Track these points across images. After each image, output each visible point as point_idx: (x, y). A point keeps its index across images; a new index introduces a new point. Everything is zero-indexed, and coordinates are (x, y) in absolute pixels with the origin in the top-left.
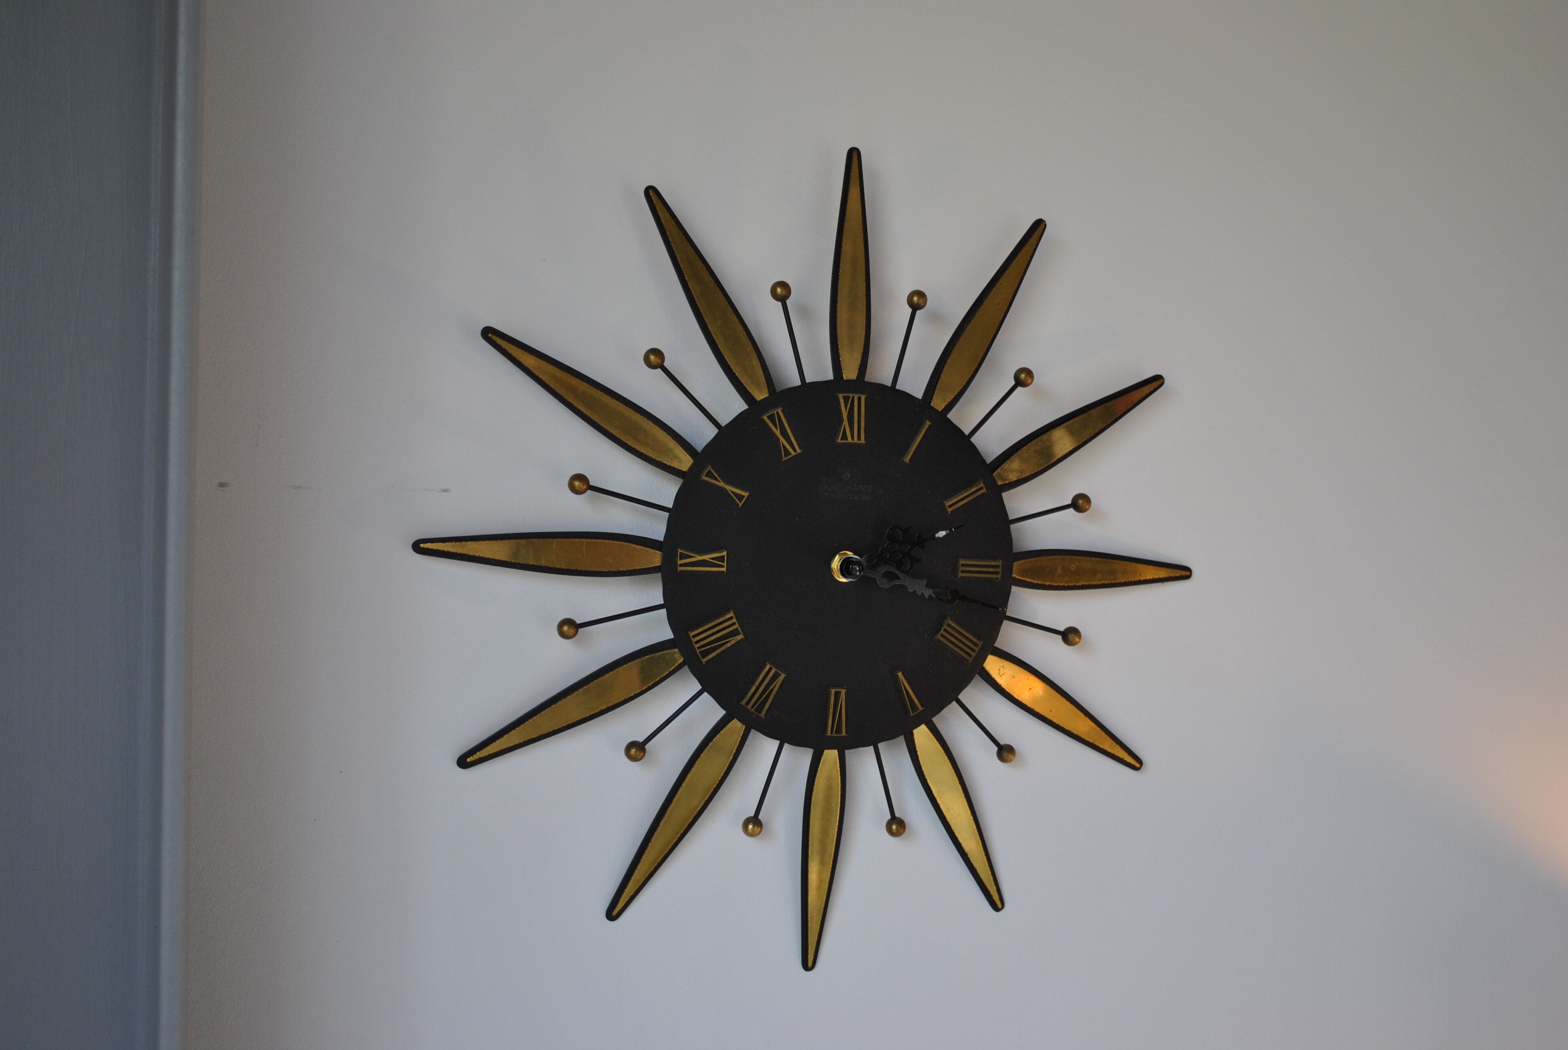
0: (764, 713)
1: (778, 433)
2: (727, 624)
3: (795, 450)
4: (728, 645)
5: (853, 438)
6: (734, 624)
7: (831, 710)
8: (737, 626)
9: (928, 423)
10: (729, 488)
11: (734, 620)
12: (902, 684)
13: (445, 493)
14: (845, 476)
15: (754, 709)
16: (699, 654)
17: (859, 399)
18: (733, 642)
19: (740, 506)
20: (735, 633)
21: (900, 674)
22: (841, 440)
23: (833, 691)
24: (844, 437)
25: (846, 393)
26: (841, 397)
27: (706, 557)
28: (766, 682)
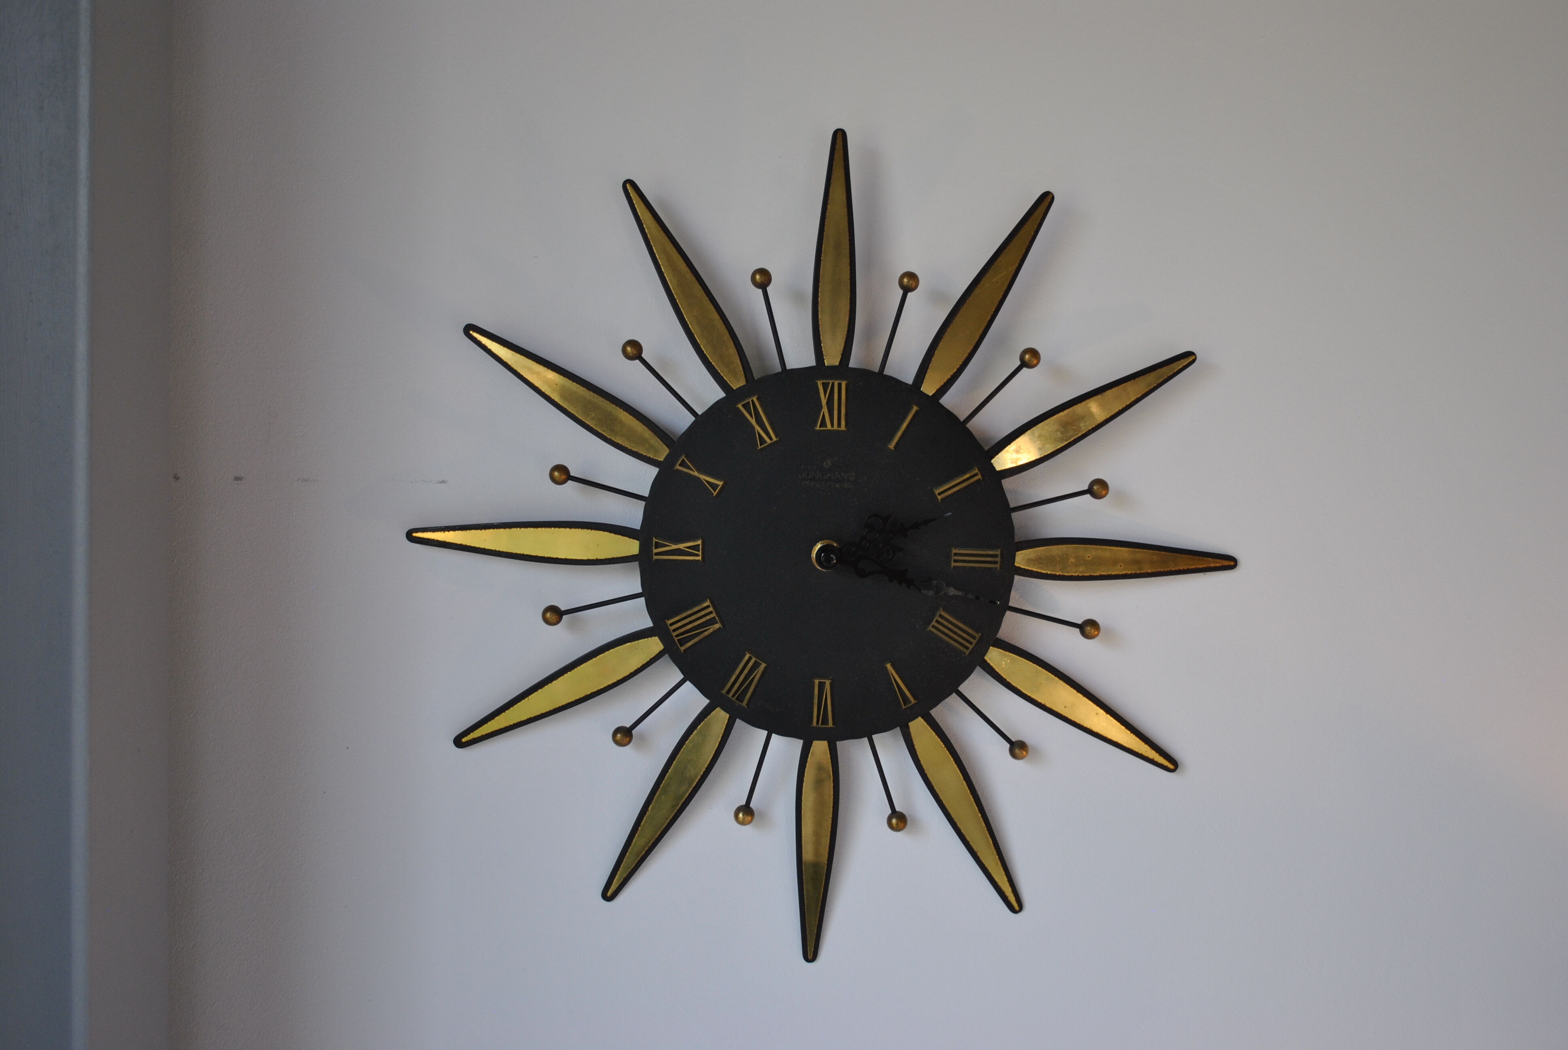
0: (745, 702)
1: (753, 421)
2: (703, 613)
3: (771, 438)
4: (706, 633)
5: (832, 425)
6: (711, 613)
7: (816, 701)
8: (714, 615)
9: (915, 408)
10: (702, 477)
11: (711, 609)
12: (891, 676)
13: (443, 485)
14: (825, 463)
15: (735, 697)
16: (677, 642)
17: (840, 385)
18: (711, 631)
19: (714, 495)
20: (712, 622)
21: (889, 666)
22: (820, 427)
23: (817, 682)
24: (823, 424)
25: (826, 379)
26: (820, 383)
27: (681, 546)
28: (746, 671)
